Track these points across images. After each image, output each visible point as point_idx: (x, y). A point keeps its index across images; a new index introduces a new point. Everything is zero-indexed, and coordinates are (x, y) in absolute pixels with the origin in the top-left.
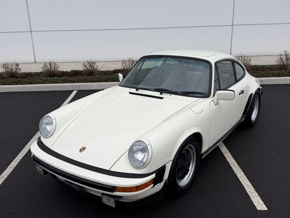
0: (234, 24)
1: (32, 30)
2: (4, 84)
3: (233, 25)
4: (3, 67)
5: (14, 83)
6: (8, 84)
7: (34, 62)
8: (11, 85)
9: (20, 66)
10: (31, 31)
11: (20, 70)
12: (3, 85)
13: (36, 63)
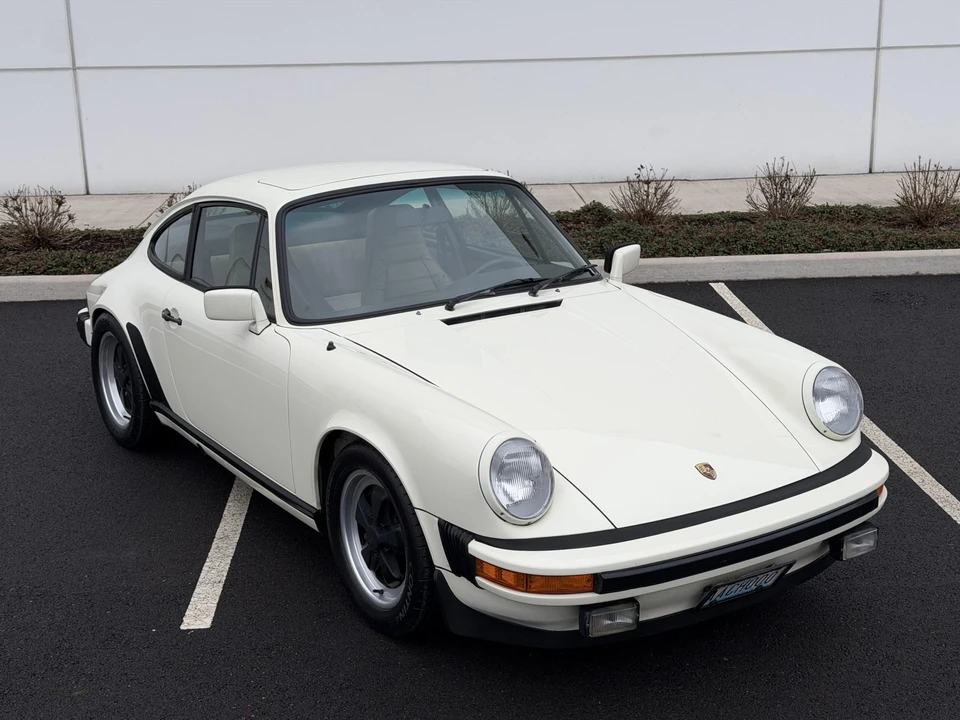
0: (883, 44)
1: (78, 65)
2: (25, 272)
3: (878, 49)
4: (6, 206)
5: (64, 269)
6: (45, 272)
7: (83, 191)
8: (55, 273)
9: (71, 206)
10: (74, 69)
11: (70, 217)
12: (23, 274)
13: (88, 193)
